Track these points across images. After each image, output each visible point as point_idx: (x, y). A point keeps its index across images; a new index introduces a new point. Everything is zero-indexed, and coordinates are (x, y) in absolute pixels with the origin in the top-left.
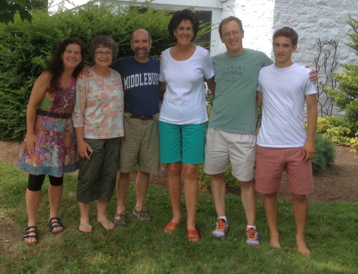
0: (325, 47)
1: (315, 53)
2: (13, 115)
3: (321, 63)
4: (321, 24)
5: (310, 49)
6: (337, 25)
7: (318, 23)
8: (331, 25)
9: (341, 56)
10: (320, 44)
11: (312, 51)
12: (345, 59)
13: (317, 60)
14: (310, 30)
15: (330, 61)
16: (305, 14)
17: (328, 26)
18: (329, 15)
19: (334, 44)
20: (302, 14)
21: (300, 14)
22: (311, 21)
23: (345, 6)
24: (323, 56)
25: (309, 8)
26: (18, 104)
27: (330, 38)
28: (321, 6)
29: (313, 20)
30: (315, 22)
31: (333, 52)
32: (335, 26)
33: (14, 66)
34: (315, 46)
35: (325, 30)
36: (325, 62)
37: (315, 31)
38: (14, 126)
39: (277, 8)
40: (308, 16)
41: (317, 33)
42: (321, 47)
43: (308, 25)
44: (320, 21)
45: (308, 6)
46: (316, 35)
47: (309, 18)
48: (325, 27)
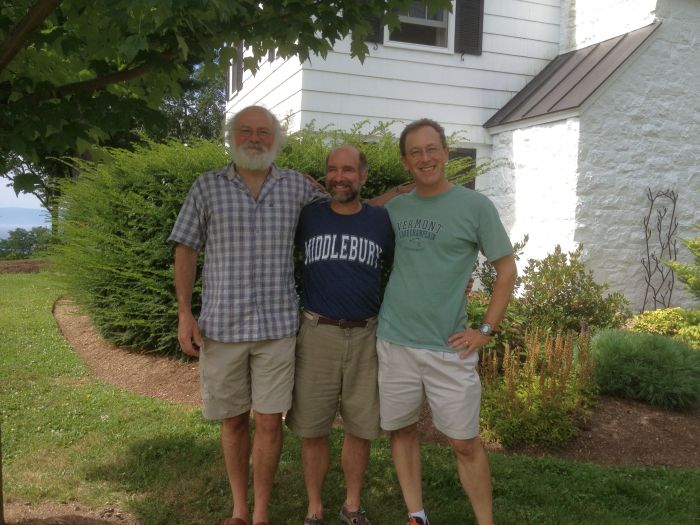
0: (658, 200)
1: (643, 209)
2: (158, 312)
3: (652, 225)
4: (651, 166)
5: (635, 204)
6: (676, 167)
7: (647, 164)
8: (667, 167)
9: (683, 214)
10: (651, 196)
11: (638, 207)
12: (689, 218)
13: (647, 220)
14: (634, 175)
15: (666, 223)
16: (626, 150)
17: (663, 169)
18: (663, 152)
19: (672, 196)
20: (622, 150)
21: (618, 150)
22: (636, 162)
23: (686, 139)
24: (655, 214)
25: (632, 141)
26: (166, 293)
27: (666, 187)
28: (650, 139)
29: (638, 160)
30: (643, 162)
31: (670, 208)
32: (672, 168)
33: (159, 230)
34: (643, 199)
35: (658, 174)
36: (659, 224)
37: (643, 176)
38: (160, 330)
39: (582, 140)
40: (631, 153)
41: (645, 179)
42: (653, 201)
43: (631, 167)
44: (649, 160)
45: (631, 138)
46: (644, 183)
47: (633, 157)
48: (658, 170)
